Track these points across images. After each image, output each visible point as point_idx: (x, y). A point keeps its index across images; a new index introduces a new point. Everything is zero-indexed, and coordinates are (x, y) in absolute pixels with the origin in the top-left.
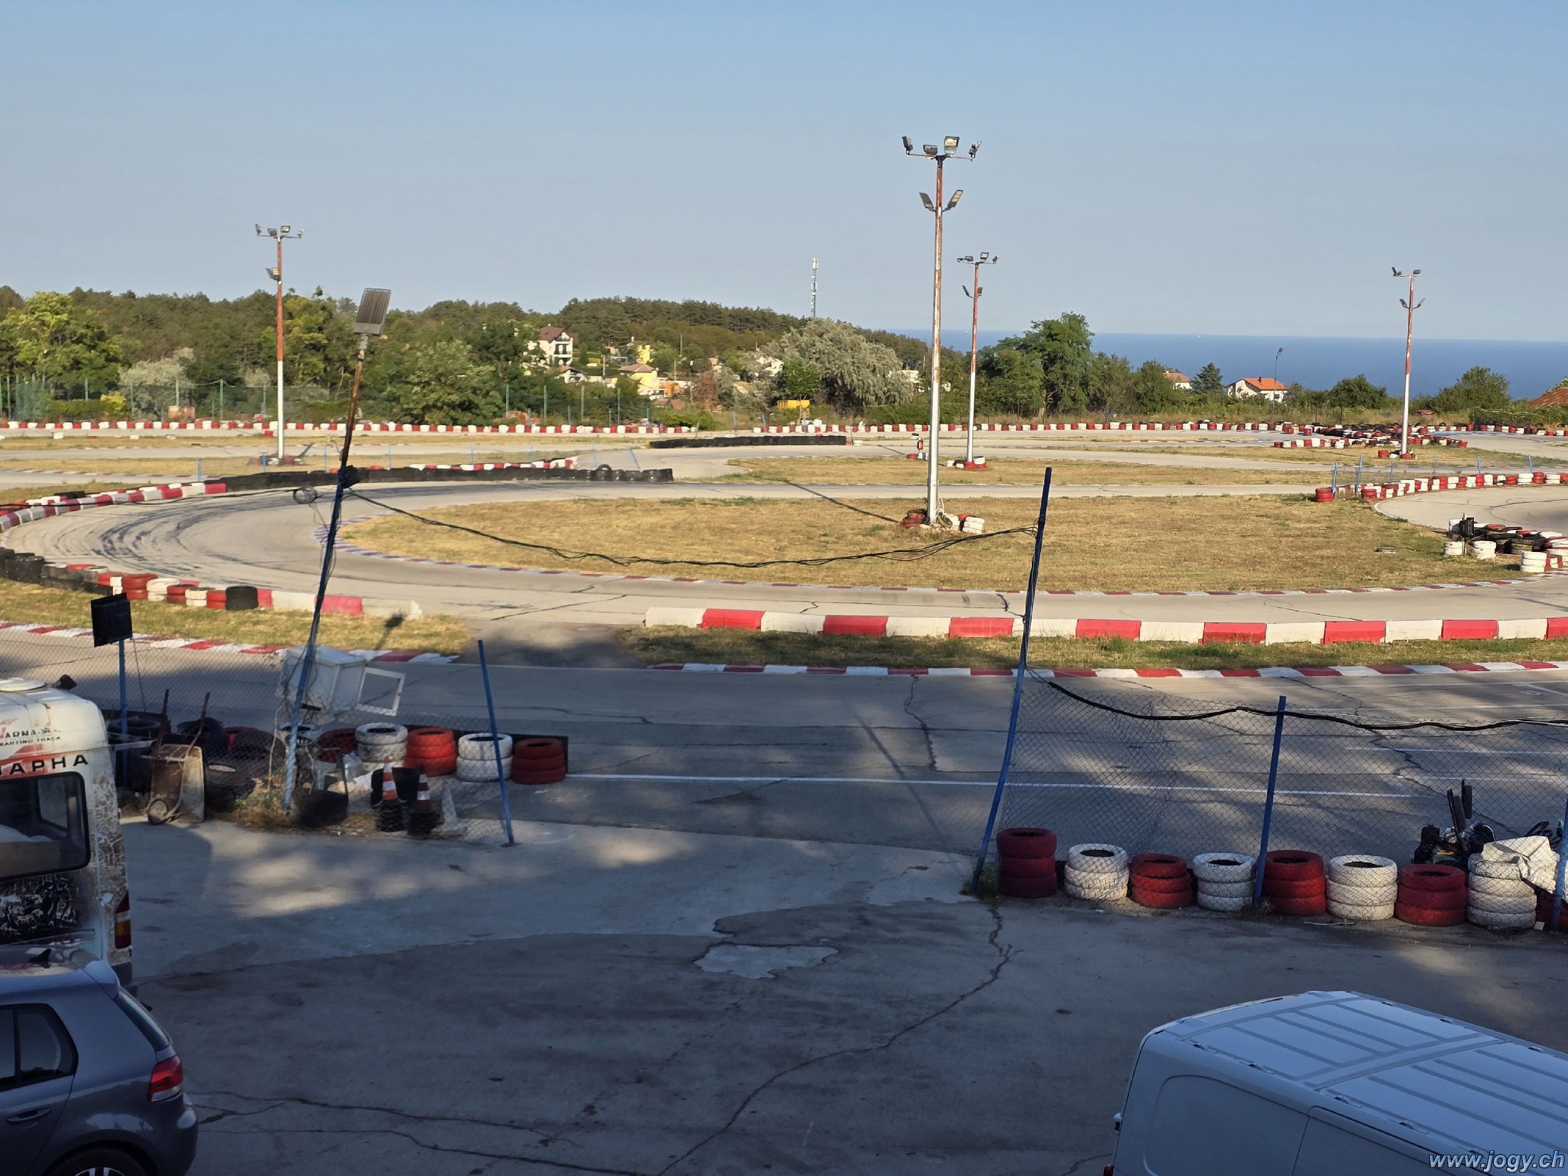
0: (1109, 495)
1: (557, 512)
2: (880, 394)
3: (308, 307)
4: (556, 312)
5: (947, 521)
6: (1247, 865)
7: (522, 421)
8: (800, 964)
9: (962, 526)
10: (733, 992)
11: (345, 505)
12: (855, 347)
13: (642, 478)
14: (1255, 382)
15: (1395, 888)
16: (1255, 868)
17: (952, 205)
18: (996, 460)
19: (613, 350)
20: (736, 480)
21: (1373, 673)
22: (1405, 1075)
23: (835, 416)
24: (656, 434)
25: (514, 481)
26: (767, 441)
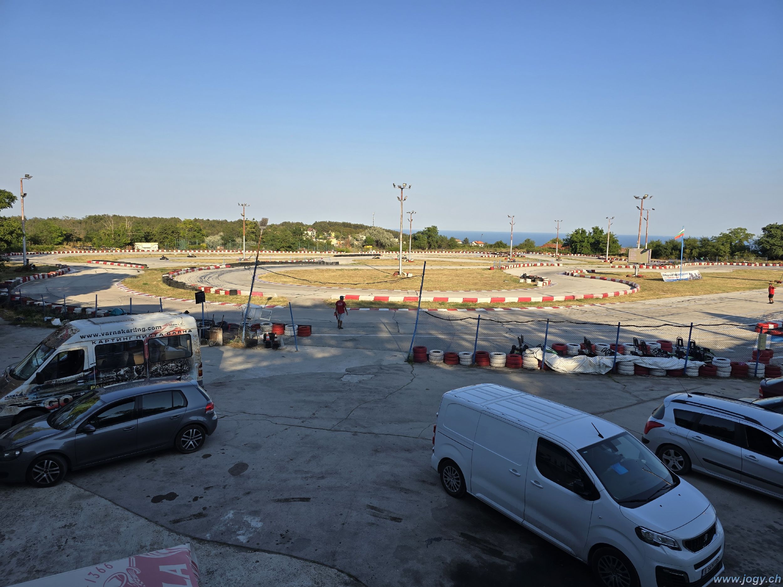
0: (442, 268)
1: (311, 272)
2: (389, 244)
3: (251, 223)
4: (311, 225)
5: (404, 274)
6: (472, 354)
7: (303, 250)
8: (366, 379)
9: (407, 275)
10: (349, 386)
11: (257, 270)
12: (383, 233)
13: (332, 264)
14: (477, 242)
15: (505, 360)
16: (473, 355)
17: (405, 200)
18: (416, 260)
19: (325, 234)
20: (354, 264)
21: (502, 310)
22: (504, 403)
23: (378, 249)
24: (335, 254)
25: (301, 265)
26: (362, 255)
